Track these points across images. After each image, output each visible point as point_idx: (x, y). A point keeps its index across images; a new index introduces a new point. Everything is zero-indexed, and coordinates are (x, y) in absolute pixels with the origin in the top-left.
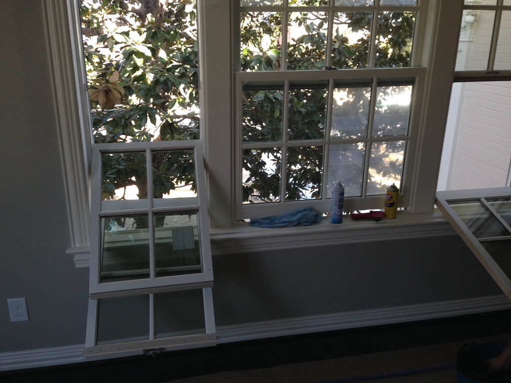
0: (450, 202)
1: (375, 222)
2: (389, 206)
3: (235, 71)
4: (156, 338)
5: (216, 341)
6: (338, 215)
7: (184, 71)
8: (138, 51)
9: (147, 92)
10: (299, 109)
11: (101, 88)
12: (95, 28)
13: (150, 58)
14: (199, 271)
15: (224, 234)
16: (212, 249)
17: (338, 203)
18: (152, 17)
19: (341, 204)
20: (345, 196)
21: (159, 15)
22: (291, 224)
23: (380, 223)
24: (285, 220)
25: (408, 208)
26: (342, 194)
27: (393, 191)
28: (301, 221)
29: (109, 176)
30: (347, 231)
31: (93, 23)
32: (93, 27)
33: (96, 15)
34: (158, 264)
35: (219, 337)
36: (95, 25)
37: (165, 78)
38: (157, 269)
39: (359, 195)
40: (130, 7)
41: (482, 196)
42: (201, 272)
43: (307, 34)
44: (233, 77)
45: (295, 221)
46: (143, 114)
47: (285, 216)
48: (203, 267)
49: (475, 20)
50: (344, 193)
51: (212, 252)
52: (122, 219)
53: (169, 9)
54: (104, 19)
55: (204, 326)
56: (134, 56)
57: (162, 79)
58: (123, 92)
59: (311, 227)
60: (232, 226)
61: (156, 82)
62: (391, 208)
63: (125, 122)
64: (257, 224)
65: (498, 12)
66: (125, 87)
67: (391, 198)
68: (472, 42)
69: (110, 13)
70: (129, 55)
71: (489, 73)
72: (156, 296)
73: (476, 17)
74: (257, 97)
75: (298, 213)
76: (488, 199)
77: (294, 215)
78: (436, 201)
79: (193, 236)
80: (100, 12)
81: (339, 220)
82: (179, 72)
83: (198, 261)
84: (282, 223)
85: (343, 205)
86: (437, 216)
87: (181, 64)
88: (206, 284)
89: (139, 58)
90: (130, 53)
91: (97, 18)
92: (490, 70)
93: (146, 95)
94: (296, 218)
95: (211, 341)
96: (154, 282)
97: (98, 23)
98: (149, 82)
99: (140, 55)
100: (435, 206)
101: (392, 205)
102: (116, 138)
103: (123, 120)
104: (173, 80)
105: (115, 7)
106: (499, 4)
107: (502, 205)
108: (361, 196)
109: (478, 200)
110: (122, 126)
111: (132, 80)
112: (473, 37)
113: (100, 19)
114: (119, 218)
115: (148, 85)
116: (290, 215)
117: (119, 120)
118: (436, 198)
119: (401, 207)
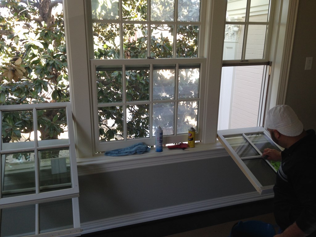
0: (225, 136)
1: (182, 150)
2: (190, 140)
3: (90, 59)
4: (40, 233)
5: (80, 232)
6: (160, 147)
7: (65, 58)
8: (34, 45)
9: (42, 71)
10: (141, 81)
11: (9, 68)
12: (8, 30)
13: (43, 49)
14: (70, 187)
15: (87, 162)
16: (78, 172)
17: (159, 139)
18: (45, 24)
19: (161, 140)
20: (163, 135)
21: (51, 22)
22: (131, 153)
23: (185, 151)
24: (127, 151)
25: (202, 141)
26: (161, 134)
27: (192, 131)
28: (138, 151)
29: (17, 125)
30: (165, 156)
31: (7, 27)
32: (7, 29)
33: (9, 22)
34: (41, 184)
35: (82, 230)
36: (9, 28)
37: (53, 62)
38: (41, 187)
39: (172, 134)
40: (32, 17)
41: (243, 132)
42: (71, 188)
43: (143, 36)
44: (89, 63)
45: (133, 151)
46: (39, 85)
47: (127, 149)
48: (72, 184)
49: (239, 30)
50: (162, 133)
51: (78, 174)
52: (28, 154)
53: (59, 19)
54: (14, 25)
55: (72, 224)
56: (31, 48)
57: (51, 63)
58: (25, 71)
59: (143, 155)
60: (93, 156)
61: (47, 64)
62: (191, 141)
63: (27, 90)
64: (109, 154)
65: (246, 26)
66: (26, 68)
67: (191, 135)
68: (238, 42)
69: (18, 21)
70: (29, 47)
71: (242, 61)
72: (40, 205)
73: (239, 28)
74: (114, 74)
75: (135, 146)
76: (247, 134)
77: (132, 147)
78: (217, 136)
79: (66, 164)
80: (12, 20)
81: (160, 150)
82: (62, 58)
83: (69, 180)
84: (125, 153)
85: (162, 140)
86: (218, 146)
87: (62, 53)
88: (74, 195)
89: (35, 49)
90: (29, 46)
91: (10, 24)
92: (243, 59)
93: (41, 72)
94: (134, 149)
95: (77, 233)
96: (39, 196)
97: (10, 27)
98: (43, 65)
99: (35, 47)
100: (217, 139)
101: (192, 139)
102: (22, 100)
103: (26, 89)
104: (58, 63)
105: (22, 17)
106: (247, 21)
107: (256, 137)
108: (174, 135)
109: (241, 135)
110: (25, 93)
111: (31, 63)
112: (238, 40)
113: (12, 25)
114: (26, 153)
115: (42, 66)
116: (130, 148)
117: (23, 89)
118: (217, 134)
119: (198, 140)
